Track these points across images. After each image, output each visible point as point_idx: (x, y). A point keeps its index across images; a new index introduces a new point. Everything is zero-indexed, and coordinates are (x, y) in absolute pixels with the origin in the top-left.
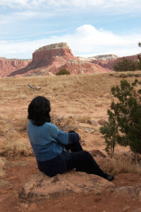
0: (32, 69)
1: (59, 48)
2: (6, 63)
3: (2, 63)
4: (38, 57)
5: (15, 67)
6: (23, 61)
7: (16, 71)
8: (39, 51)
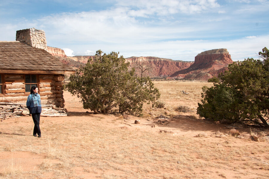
0: (194, 70)
1: (219, 53)
2: (172, 64)
3: (168, 64)
4: (200, 60)
5: (179, 67)
6: (186, 62)
7: (179, 71)
8: (201, 55)
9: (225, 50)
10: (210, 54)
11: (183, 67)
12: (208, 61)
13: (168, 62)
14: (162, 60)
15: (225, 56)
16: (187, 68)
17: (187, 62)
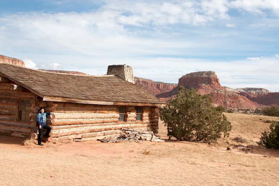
1: (207, 76)
2: (152, 86)
3: (148, 85)
4: (184, 82)
5: (159, 89)
6: (168, 85)
7: (160, 94)
8: (186, 77)
9: (213, 73)
10: (196, 76)
11: (165, 90)
12: (194, 85)
13: (147, 83)
14: (141, 80)
15: (213, 79)
16: (169, 91)
17: (170, 84)
